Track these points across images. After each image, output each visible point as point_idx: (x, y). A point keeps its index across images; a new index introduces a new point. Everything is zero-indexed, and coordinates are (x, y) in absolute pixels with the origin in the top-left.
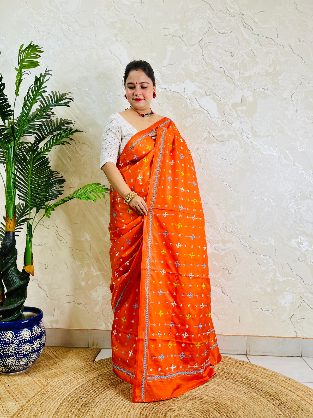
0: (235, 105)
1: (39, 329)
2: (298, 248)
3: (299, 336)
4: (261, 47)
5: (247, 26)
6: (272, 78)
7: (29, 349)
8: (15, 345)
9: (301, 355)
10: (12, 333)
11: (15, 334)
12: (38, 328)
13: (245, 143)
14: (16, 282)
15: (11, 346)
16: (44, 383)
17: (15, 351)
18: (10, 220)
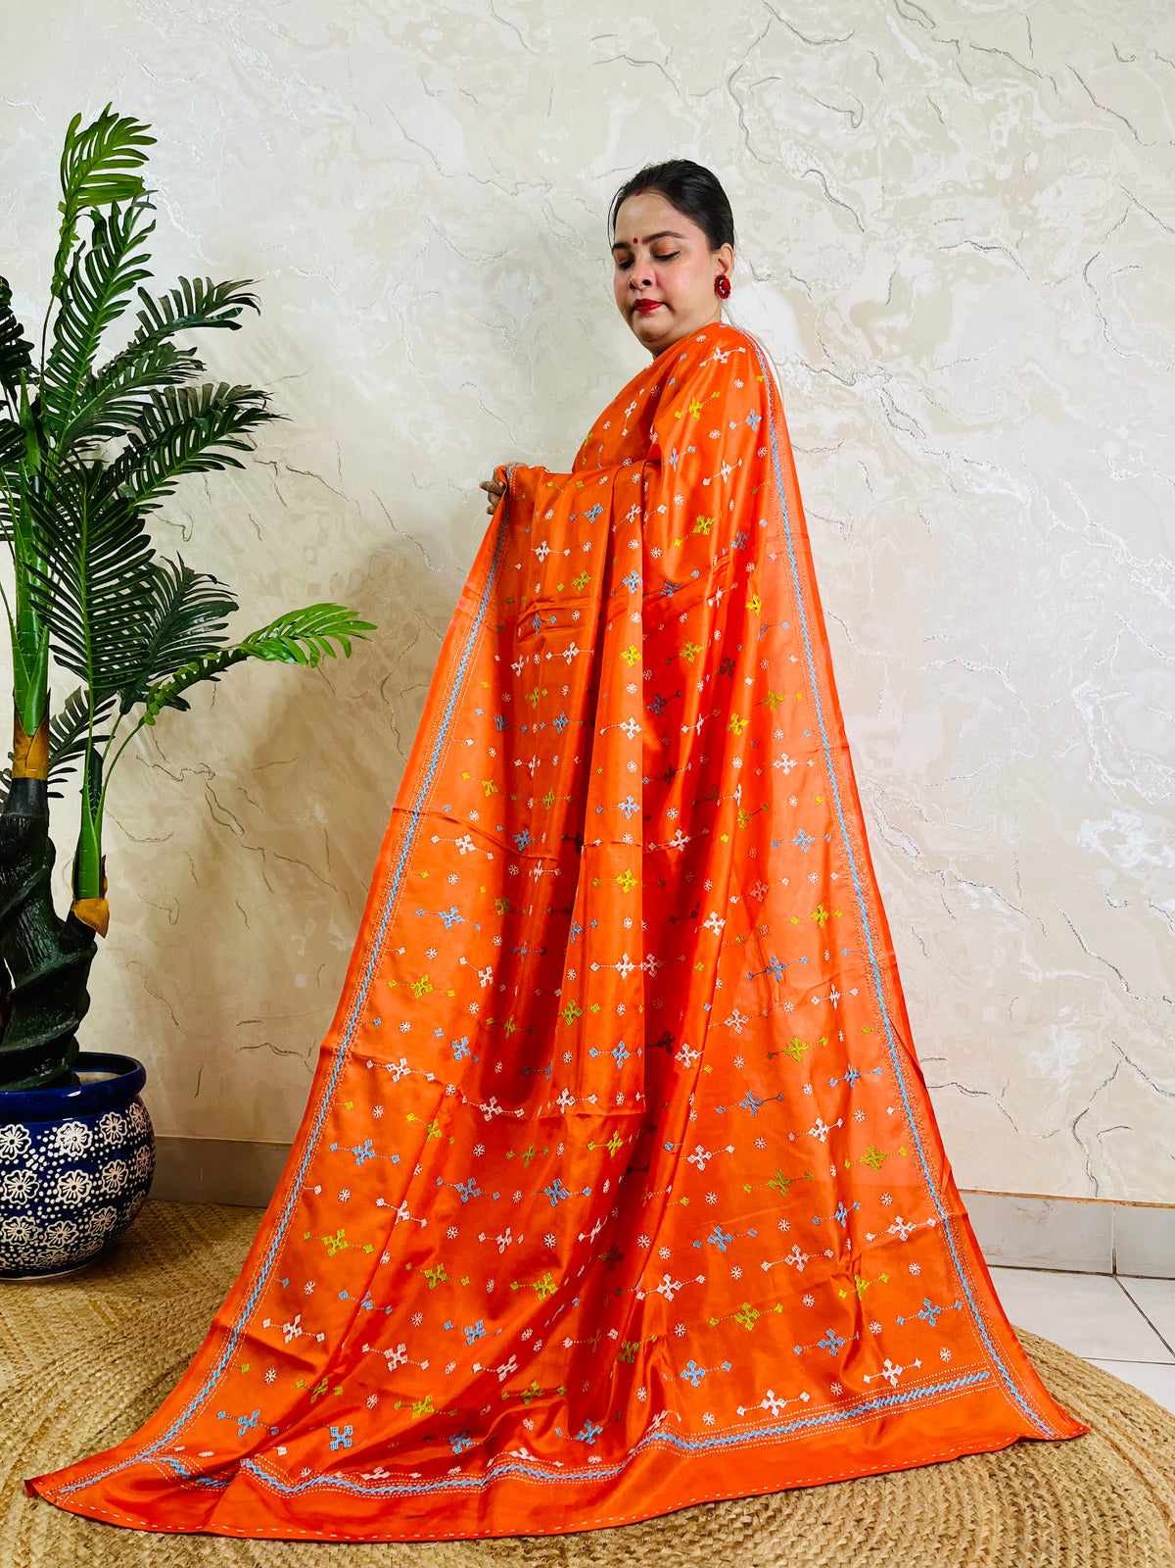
0: (862, 315)
1: (123, 1124)
2: (1108, 856)
3: (1108, 1193)
4: (966, 86)
5: (911, 11)
6: (1008, 200)
7: (82, 1193)
8: (29, 1173)
9: (1115, 1268)
10: (23, 1130)
11: (33, 1136)
12: (121, 1121)
13: (903, 455)
14: (44, 957)
15: (17, 1175)
16: (126, 1311)
17: (29, 1194)
18: (29, 739)
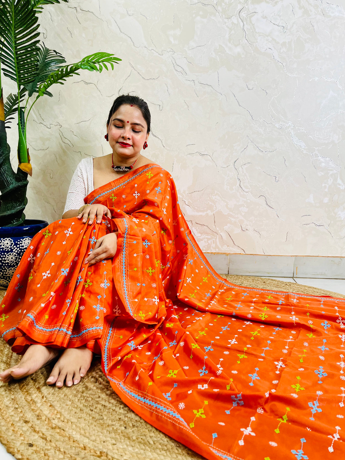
8: (14, 254)
10: (11, 240)
11: (14, 242)
14: (11, 183)
15: (10, 254)
17: (15, 260)
